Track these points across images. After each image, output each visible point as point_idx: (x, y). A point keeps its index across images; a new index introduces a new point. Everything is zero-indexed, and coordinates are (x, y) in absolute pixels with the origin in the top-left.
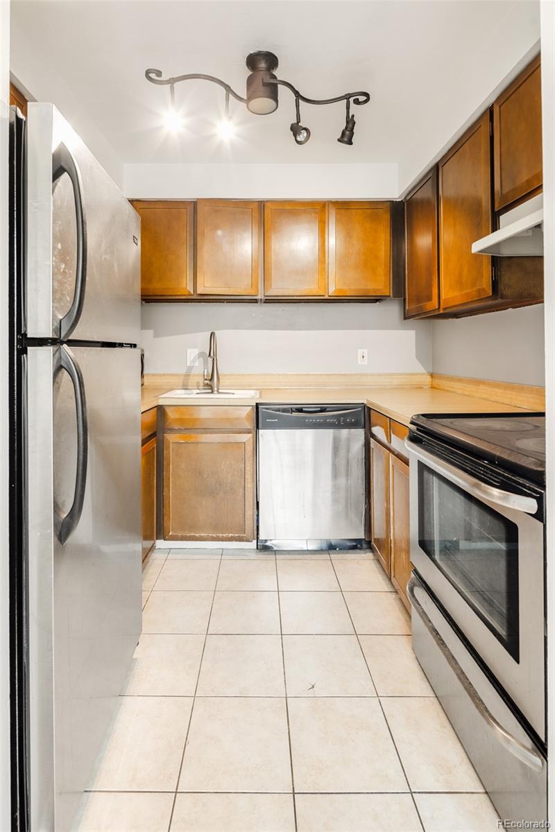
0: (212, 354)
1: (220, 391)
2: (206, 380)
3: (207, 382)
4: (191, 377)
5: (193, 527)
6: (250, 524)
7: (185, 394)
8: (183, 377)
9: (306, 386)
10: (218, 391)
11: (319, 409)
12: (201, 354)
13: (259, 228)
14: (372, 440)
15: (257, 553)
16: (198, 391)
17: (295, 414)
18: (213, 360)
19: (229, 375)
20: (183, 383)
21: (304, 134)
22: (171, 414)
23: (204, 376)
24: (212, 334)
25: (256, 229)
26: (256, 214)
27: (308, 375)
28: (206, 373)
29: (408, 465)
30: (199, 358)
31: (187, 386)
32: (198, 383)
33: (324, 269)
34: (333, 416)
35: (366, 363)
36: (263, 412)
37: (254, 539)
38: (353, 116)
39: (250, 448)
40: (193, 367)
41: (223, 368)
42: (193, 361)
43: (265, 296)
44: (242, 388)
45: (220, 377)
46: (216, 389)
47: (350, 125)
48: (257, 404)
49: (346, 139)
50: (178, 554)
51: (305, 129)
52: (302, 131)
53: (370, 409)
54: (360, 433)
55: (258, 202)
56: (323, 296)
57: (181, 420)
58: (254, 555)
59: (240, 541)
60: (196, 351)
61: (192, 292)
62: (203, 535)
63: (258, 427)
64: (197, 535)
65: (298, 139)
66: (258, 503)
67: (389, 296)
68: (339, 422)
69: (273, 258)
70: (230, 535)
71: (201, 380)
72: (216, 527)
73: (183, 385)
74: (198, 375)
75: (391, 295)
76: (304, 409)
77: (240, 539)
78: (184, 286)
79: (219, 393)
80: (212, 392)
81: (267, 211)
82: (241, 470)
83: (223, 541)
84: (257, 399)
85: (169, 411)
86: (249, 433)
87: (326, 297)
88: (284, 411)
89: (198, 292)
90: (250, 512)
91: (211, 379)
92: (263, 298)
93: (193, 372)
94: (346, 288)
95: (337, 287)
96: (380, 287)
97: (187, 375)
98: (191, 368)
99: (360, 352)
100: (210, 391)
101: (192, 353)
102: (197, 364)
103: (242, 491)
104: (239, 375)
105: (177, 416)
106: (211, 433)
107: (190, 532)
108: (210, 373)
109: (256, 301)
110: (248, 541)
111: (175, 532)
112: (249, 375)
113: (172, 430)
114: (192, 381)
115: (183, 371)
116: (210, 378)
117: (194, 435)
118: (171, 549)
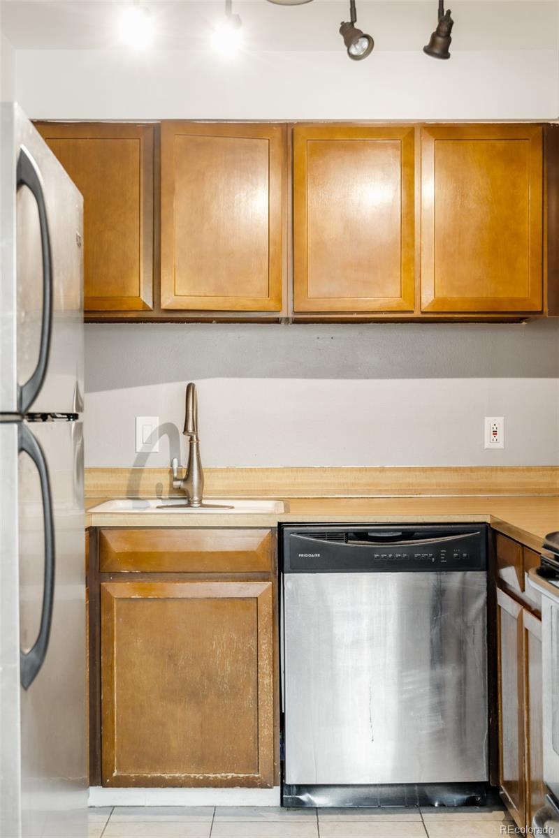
0: (190, 427)
1: (204, 502)
2: (176, 479)
3: (177, 484)
4: (144, 475)
5: (159, 760)
6: (267, 753)
7: (134, 508)
8: (128, 475)
9: (380, 491)
10: (200, 501)
11: (400, 534)
12: (168, 429)
13: (284, 176)
14: (500, 593)
15: (281, 811)
16: (160, 503)
17: (353, 544)
18: (191, 439)
19: (221, 470)
20: (129, 486)
21: (365, 43)
22: (116, 545)
23: (171, 471)
24: (190, 388)
25: (276, 181)
26: (277, 150)
27: (382, 470)
28: (175, 467)
29: (540, 618)
30: (160, 435)
31: (137, 492)
32: (159, 486)
33: (411, 260)
34: (425, 547)
35: (500, 445)
36: (291, 539)
37: (275, 785)
38: (449, 12)
39: (266, 609)
40: (149, 453)
41: (210, 456)
42: (150, 442)
43: (295, 313)
44: (249, 495)
45: (205, 475)
46: (196, 498)
47: (445, 28)
48: (280, 524)
49: (437, 51)
50: (130, 814)
51: (367, 37)
52: (361, 40)
53: (495, 532)
54: (478, 579)
55: (281, 125)
56: (412, 312)
57: (133, 557)
58: (275, 816)
59: (249, 786)
60: (155, 422)
61: (150, 305)
62: (177, 775)
63: (281, 569)
64: (167, 776)
65: (354, 51)
66: (282, 716)
67: (541, 312)
68: (438, 559)
69: (310, 237)
70: (230, 775)
71: (165, 480)
72: (201, 761)
73: (129, 492)
74: (160, 471)
75: (546, 309)
76: (369, 534)
77: (250, 784)
78: (135, 293)
79: (202, 506)
80: (189, 505)
81: (300, 144)
82: (250, 650)
83: (215, 786)
84: (281, 514)
85: (109, 537)
86: (267, 580)
87: (417, 314)
88: (333, 536)
89: (164, 305)
90: (267, 730)
91: (188, 479)
92: (291, 315)
93: (149, 464)
94: (455, 296)
95: (439, 295)
96: (522, 295)
97: (137, 471)
98: (143, 456)
99: (489, 422)
100: (184, 502)
101: (147, 426)
102: (156, 448)
103: (251, 690)
104: (242, 470)
105: (127, 548)
106: (193, 580)
107: (154, 769)
108: (185, 466)
109: (277, 321)
110: (264, 786)
111: (125, 771)
112: (262, 470)
113: (116, 575)
114: (148, 482)
115: (130, 464)
116: (184, 476)
117: (159, 584)
118: (114, 807)
